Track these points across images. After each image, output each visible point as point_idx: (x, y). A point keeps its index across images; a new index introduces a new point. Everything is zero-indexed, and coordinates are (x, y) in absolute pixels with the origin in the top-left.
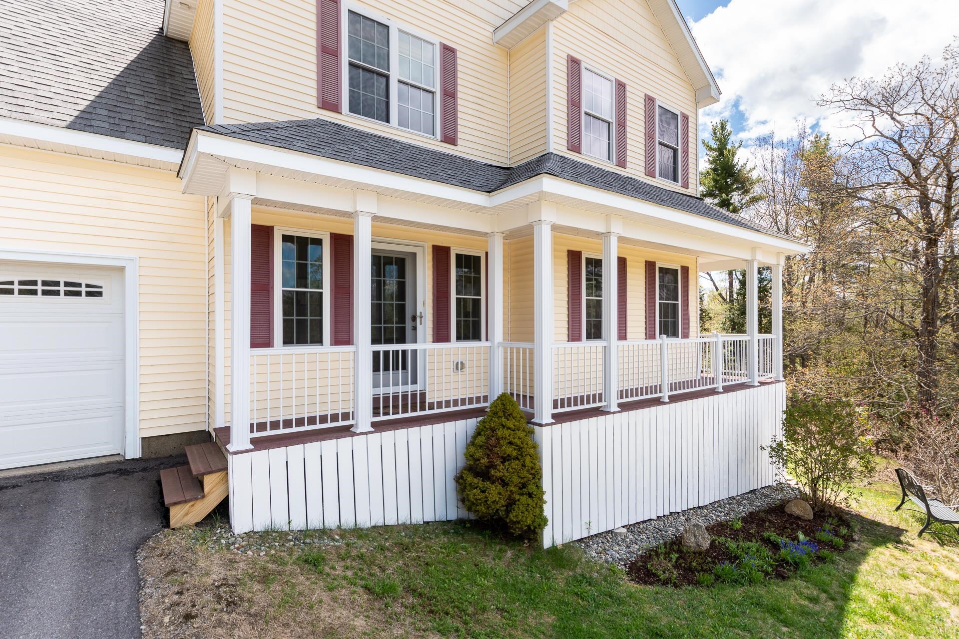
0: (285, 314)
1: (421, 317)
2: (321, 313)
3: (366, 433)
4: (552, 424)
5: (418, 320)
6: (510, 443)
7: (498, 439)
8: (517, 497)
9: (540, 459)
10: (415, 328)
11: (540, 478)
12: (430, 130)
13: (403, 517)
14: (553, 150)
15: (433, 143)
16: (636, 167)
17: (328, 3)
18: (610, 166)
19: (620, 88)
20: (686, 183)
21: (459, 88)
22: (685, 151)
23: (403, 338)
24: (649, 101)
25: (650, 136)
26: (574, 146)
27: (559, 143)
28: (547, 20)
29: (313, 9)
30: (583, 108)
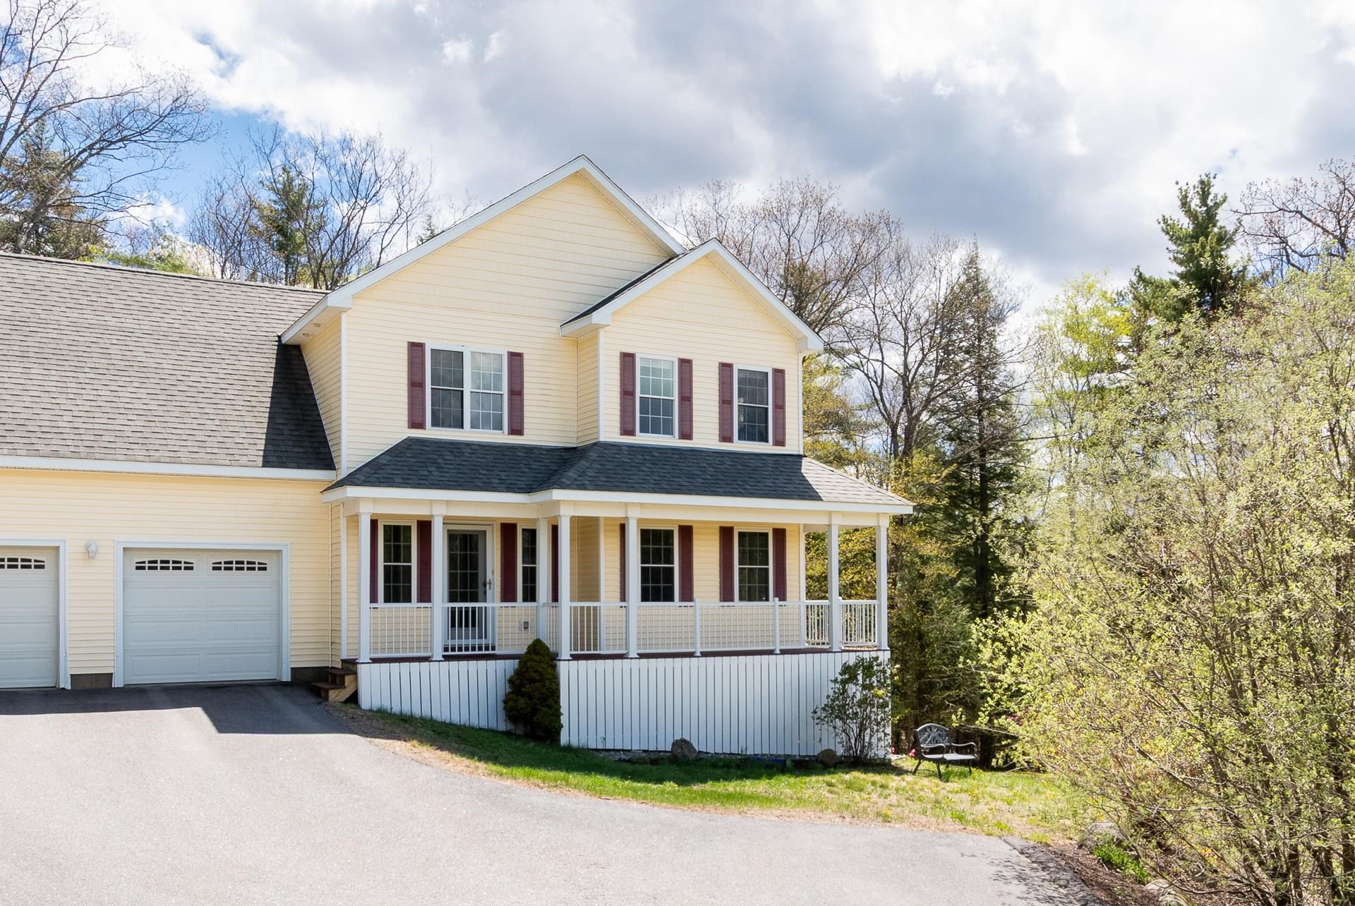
0: (385, 582)
1: (490, 583)
2: (410, 581)
3: (439, 661)
4: (569, 660)
5: (488, 586)
6: (536, 671)
7: (528, 668)
8: (539, 707)
9: (558, 684)
10: (485, 593)
11: (558, 697)
12: (498, 426)
13: (464, 720)
14: (603, 438)
15: (501, 437)
16: (706, 436)
17: (416, 349)
18: (671, 441)
19: (685, 365)
20: (780, 442)
21: (525, 385)
22: (780, 407)
23: (474, 598)
24: (726, 368)
25: (725, 402)
26: (627, 430)
27: (609, 431)
28: (597, 328)
29: (405, 357)
30: (638, 395)
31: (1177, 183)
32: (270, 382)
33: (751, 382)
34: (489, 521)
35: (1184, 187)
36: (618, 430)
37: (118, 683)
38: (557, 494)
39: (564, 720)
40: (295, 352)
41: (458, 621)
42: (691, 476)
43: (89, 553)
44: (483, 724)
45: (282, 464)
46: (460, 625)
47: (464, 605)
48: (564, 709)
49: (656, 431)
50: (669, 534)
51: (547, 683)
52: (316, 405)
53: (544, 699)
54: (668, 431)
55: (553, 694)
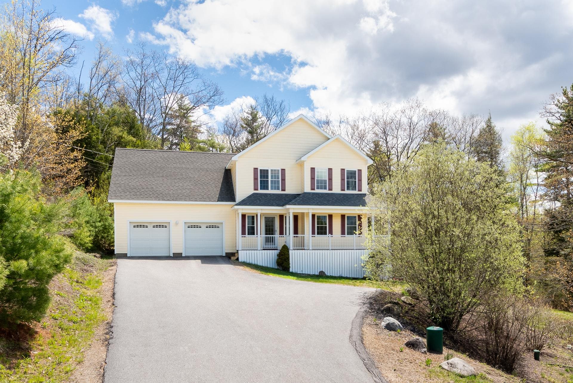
0: (248, 230)
2: (254, 230)
3: (260, 250)
4: (293, 250)
5: (276, 231)
6: (284, 253)
7: (282, 252)
8: (284, 262)
10: (275, 233)
11: (289, 259)
12: (278, 189)
13: (266, 265)
14: (306, 191)
15: (279, 192)
16: (337, 189)
17: (256, 169)
18: (327, 191)
19: (330, 170)
20: (360, 190)
21: (286, 178)
22: (360, 180)
23: (273, 234)
24: (343, 170)
25: (343, 180)
26: (313, 189)
27: (307, 189)
28: (304, 162)
29: (253, 172)
30: (316, 179)
31: (562, 87)
32: (222, 180)
33: (351, 173)
34: (276, 214)
35: (565, 89)
36: (310, 189)
37: (183, 255)
38: (288, 206)
39: (291, 265)
40: (229, 171)
41: (268, 240)
42: (329, 201)
43: (177, 224)
44: (271, 267)
45: (222, 201)
46: (269, 242)
47: (270, 236)
48: (291, 262)
49: (321, 188)
50: (325, 217)
51: (286, 256)
52: (233, 185)
53: (285, 260)
54: (325, 188)
55: (288, 259)
